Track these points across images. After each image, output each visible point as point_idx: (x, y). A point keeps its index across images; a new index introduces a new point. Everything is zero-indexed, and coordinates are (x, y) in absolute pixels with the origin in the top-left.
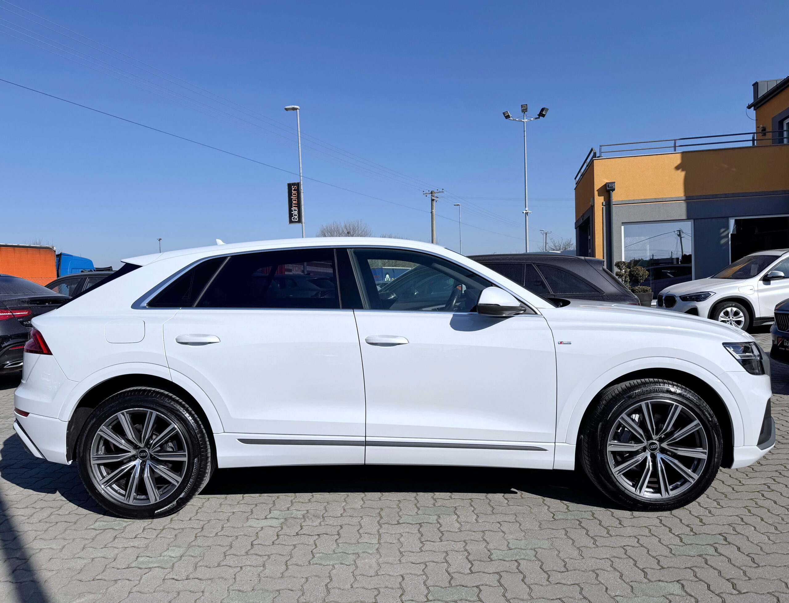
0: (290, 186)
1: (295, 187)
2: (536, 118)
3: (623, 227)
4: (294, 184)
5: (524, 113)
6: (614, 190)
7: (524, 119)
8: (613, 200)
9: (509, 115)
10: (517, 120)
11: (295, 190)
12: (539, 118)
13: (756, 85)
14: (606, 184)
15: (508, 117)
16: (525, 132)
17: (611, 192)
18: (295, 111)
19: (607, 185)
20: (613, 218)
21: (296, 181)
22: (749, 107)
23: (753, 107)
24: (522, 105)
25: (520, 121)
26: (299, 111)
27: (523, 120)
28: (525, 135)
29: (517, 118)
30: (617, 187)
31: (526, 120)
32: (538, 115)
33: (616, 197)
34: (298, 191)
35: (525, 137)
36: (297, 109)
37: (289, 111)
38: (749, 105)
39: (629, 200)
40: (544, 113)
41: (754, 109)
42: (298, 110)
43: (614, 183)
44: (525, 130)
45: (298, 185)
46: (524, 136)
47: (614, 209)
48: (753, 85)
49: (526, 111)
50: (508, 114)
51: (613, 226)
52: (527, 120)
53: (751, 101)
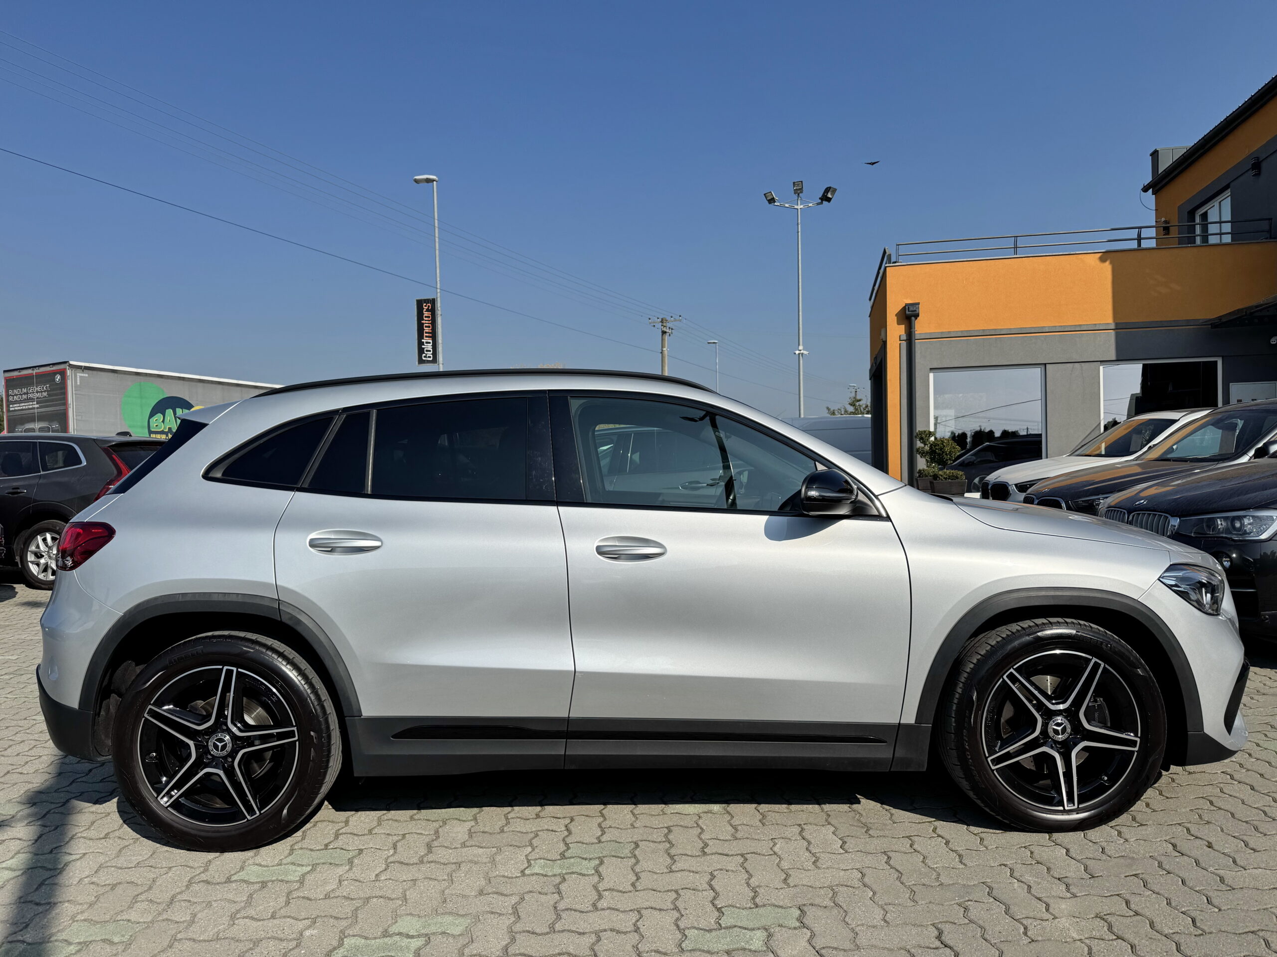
0: (420, 303)
1: (429, 306)
2: (818, 204)
3: (931, 375)
4: (427, 301)
5: (798, 195)
6: (917, 316)
7: (798, 205)
8: (916, 332)
9: (774, 198)
10: (787, 205)
11: (428, 310)
12: (822, 203)
13: (1155, 155)
14: (904, 307)
15: (772, 201)
16: (799, 226)
17: (913, 318)
18: (430, 184)
19: (907, 307)
20: (917, 361)
21: (431, 297)
22: (1145, 189)
23: (1151, 190)
24: (794, 183)
25: (792, 208)
26: (437, 185)
27: (796, 207)
28: (800, 230)
29: (787, 203)
30: (922, 311)
31: (800, 207)
32: (820, 198)
33: (921, 327)
34: (433, 311)
35: (800, 233)
36: (433, 180)
37: (420, 184)
38: (1144, 187)
39: (942, 333)
40: (829, 195)
41: (1153, 192)
42: (435, 182)
43: (918, 304)
44: (799, 221)
45: (433, 302)
46: (798, 232)
47: (918, 345)
48: (1152, 155)
49: (802, 192)
50: (771, 197)
51: (917, 373)
52: (802, 206)
53: (1148, 179)
